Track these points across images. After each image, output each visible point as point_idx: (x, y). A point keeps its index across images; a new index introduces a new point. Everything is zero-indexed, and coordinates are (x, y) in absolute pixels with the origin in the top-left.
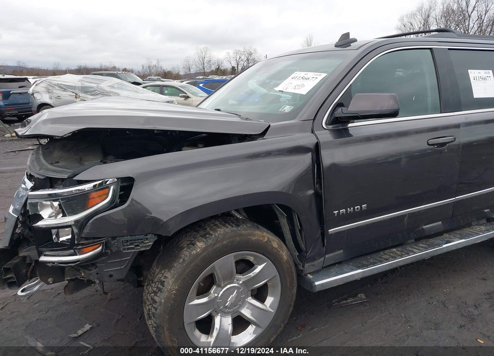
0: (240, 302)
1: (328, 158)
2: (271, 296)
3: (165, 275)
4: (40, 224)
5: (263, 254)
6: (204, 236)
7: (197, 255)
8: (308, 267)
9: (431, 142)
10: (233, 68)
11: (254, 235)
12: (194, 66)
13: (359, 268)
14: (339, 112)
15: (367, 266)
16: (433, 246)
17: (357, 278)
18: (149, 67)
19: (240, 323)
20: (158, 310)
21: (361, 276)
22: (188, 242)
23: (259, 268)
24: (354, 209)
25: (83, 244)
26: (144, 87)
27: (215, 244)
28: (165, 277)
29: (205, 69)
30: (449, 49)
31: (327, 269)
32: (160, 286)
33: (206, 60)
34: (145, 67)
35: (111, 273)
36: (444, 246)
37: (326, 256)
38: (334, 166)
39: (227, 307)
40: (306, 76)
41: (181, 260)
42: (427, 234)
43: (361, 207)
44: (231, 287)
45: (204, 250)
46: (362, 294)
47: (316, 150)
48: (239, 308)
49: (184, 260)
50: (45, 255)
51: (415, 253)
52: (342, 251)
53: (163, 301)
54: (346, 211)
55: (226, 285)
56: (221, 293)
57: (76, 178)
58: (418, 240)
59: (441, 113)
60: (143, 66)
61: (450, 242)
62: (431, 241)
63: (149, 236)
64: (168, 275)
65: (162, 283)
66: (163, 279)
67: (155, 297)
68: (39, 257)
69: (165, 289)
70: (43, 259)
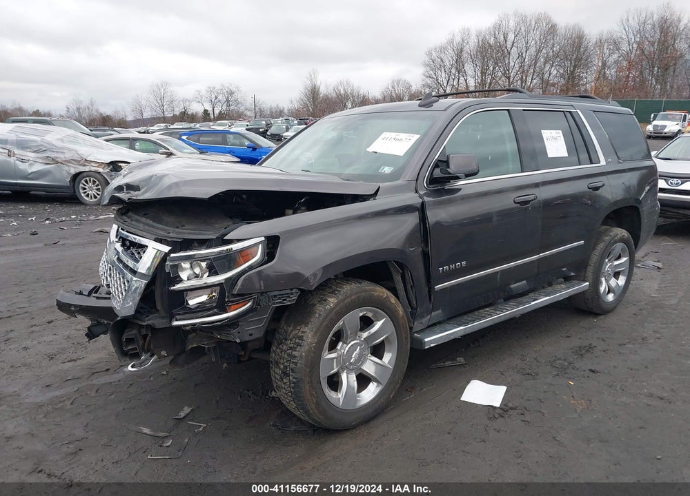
0: (362, 359)
1: (433, 216)
2: (390, 352)
3: (302, 330)
4: (178, 287)
5: (383, 311)
6: (333, 292)
7: (332, 309)
8: (417, 325)
9: (518, 200)
10: (206, 111)
11: (376, 291)
12: (148, 109)
13: (461, 325)
14: (437, 173)
15: (468, 324)
16: (523, 304)
17: (458, 336)
18: (78, 109)
19: (363, 380)
20: (299, 364)
21: (463, 334)
22: (319, 300)
23: (378, 325)
24: (455, 265)
25: (232, 302)
26: (107, 141)
27: (345, 300)
28: (303, 332)
29: (166, 113)
30: (524, 110)
31: (432, 327)
32: (297, 341)
33: (166, 100)
34: (71, 110)
35: (251, 332)
36: (533, 303)
37: (433, 313)
38: (438, 224)
39: (351, 364)
40: (397, 137)
41: (317, 315)
42: (515, 293)
43: (461, 264)
44: (354, 344)
45: (336, 305)
46: (461, 358)
47: (422, 209)
48: (361, 364)
49: (320, 315)
50: (177, 320)
51: (508, 310)
52: (440, 311)
53: (304, 354)
54: (449, 267)
55: (350, 342)
56: (347, 349)
57: (226, 238)
58: (507, 299)
59: (522, 172)
60: (68, 108)
61: (537, 300)
62: (520, 299)
63: (294, 291)
64: (306, 329)
65: (301, 338)
66: (300, 334)
67: (294, 353)
68: (171, 323)
69: (305, 343)
70: (175, 323)
